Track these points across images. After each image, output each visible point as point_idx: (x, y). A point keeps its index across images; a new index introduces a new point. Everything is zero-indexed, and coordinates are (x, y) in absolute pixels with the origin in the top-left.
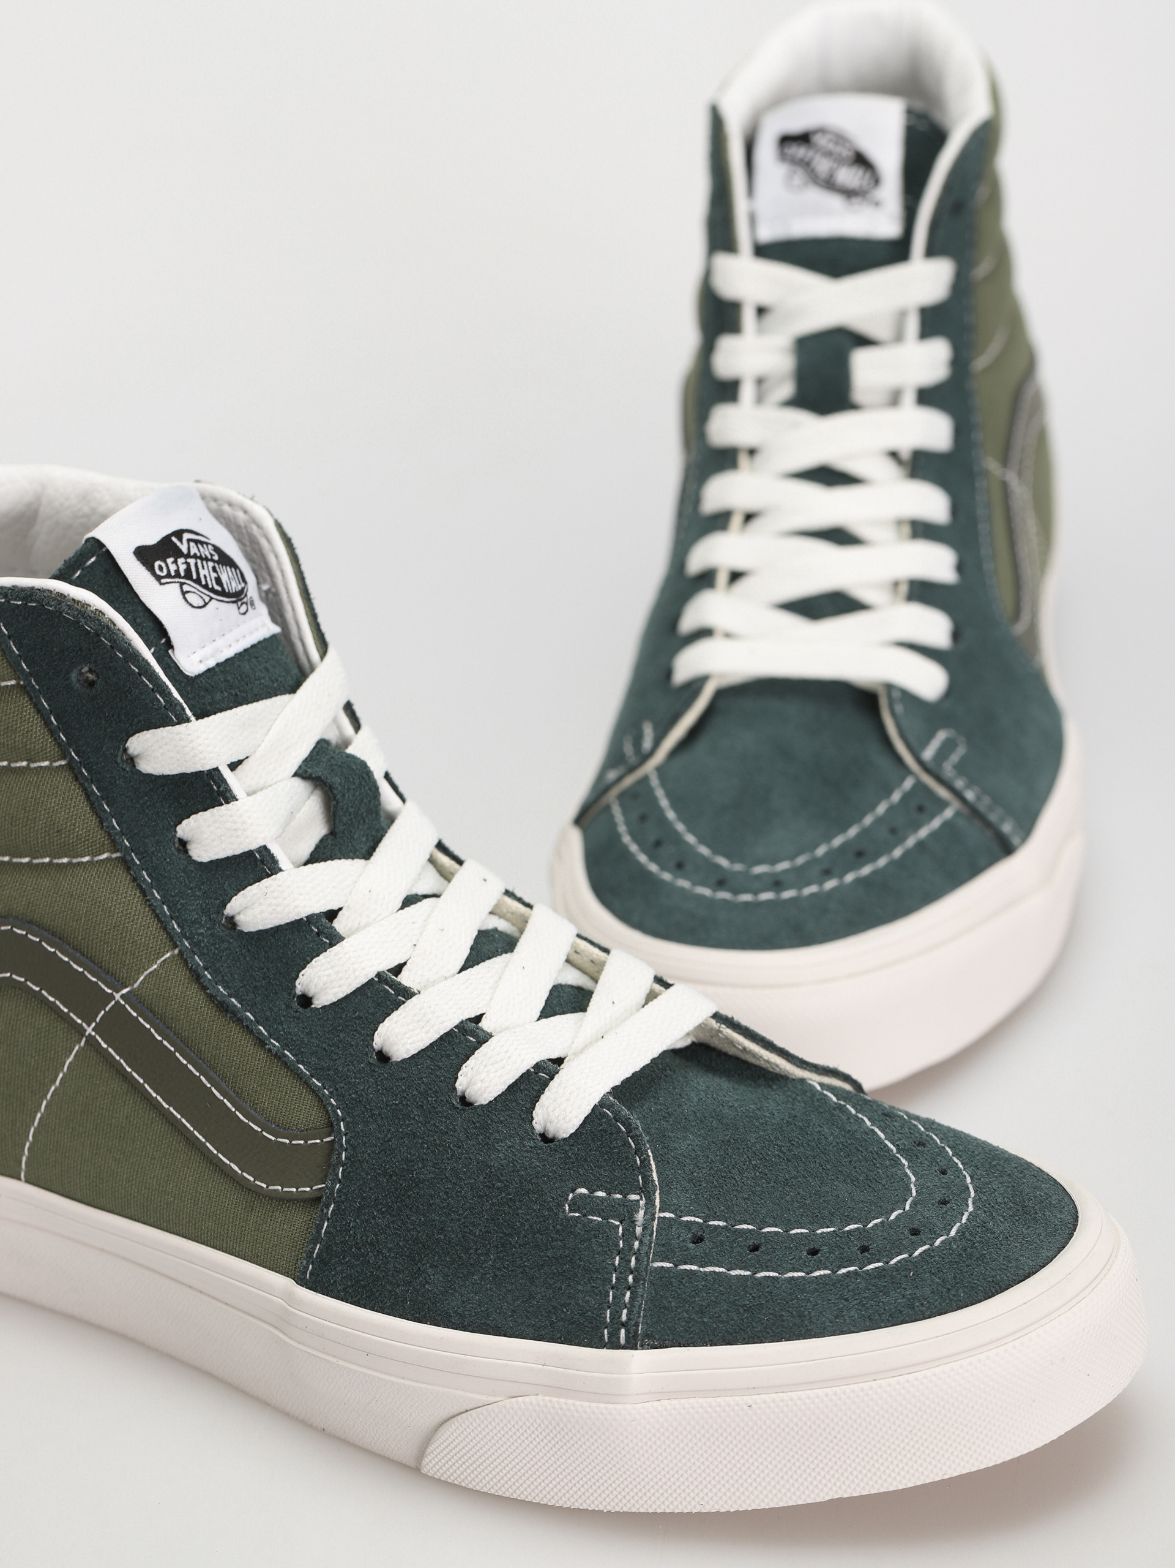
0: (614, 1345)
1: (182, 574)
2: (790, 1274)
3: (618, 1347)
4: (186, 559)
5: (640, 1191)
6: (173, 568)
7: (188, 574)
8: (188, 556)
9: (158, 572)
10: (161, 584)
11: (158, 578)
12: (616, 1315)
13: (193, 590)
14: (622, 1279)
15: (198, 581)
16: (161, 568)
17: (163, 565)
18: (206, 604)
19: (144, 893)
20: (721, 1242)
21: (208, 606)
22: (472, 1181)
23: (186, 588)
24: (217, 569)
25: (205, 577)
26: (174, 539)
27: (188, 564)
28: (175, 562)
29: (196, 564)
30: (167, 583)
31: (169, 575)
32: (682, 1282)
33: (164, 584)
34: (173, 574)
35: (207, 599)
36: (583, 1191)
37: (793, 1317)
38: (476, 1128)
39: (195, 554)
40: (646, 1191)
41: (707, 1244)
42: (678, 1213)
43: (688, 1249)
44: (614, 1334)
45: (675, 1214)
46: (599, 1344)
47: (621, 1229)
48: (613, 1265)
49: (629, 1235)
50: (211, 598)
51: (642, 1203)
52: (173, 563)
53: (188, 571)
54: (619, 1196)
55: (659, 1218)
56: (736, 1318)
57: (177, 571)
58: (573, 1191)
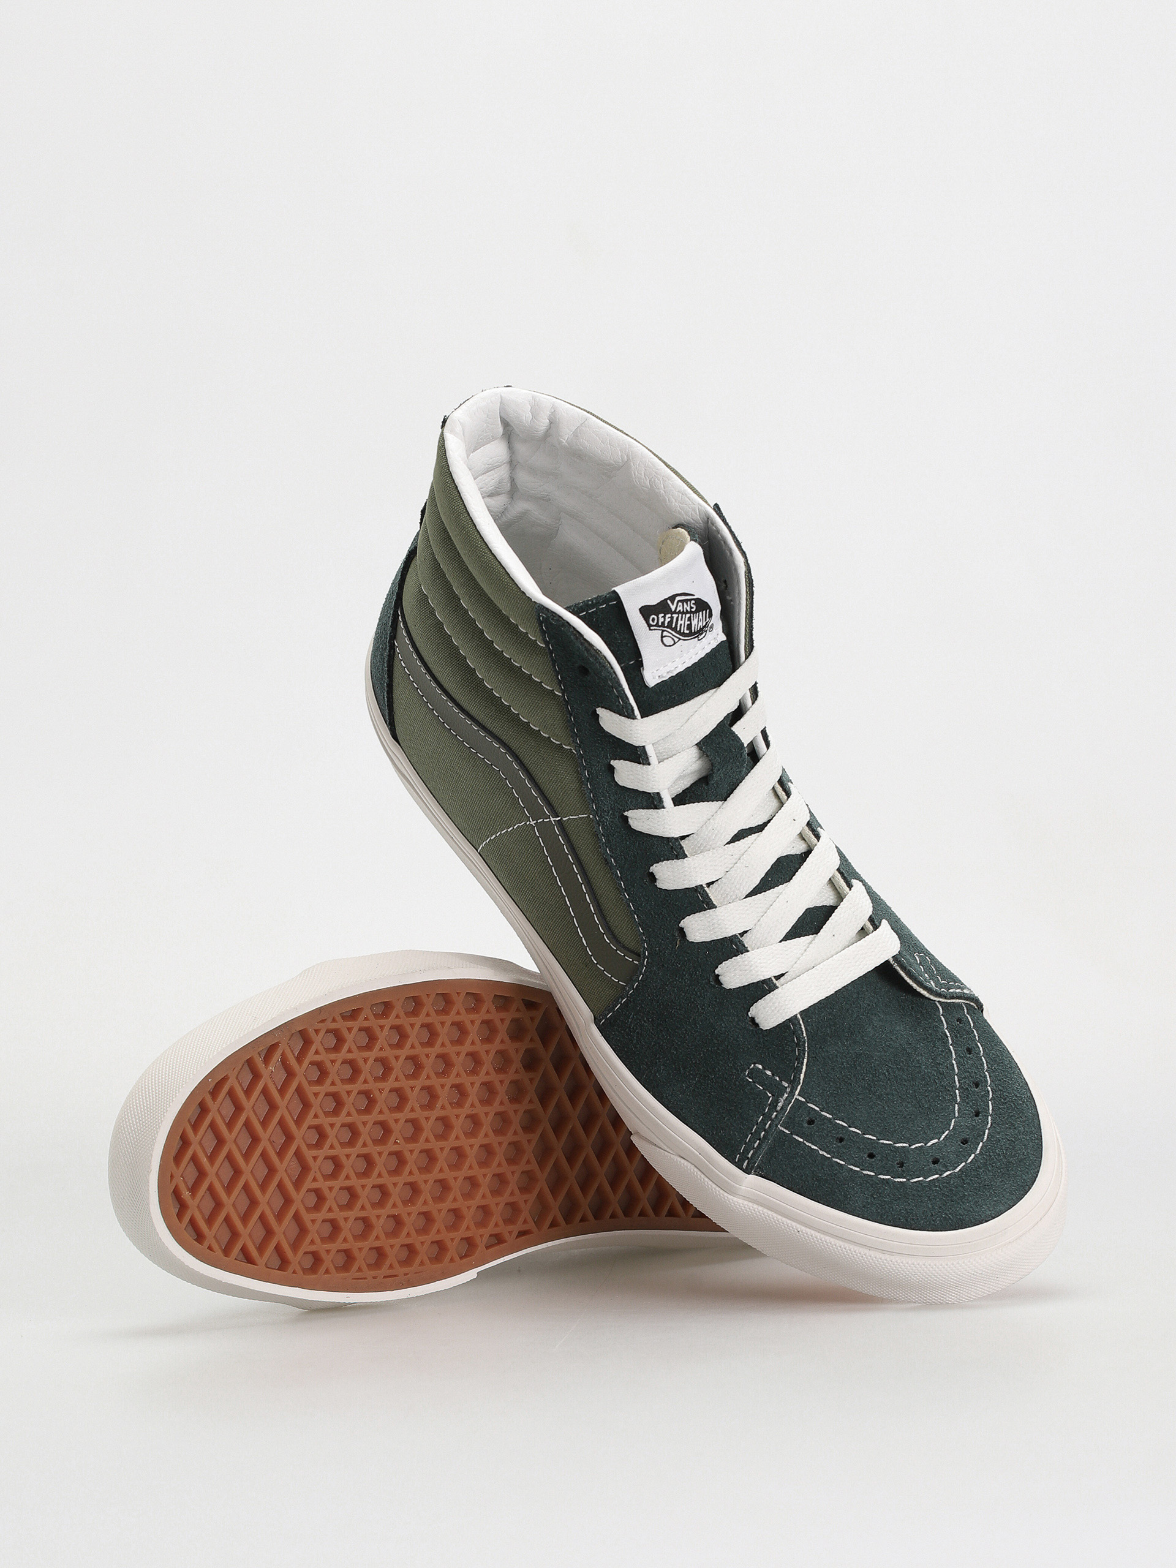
0: (739, 1166)
1: (666, 625)
2: (851, 1167)
3: (741, 1169)
4: (672, 614)
5: (790, 1082)
6: (661, 620)
7: (670, 626)
8: (675, 612)
9: (651, 622)
10: (650, 630)
11: (649, 626)
12: (747, 1151)
13: (671, 635)
14: (758, 1132)
15: (675, 629)
16: (653, 620)
17: (656, 617)
18: (675, 643)
19: (582, 783)
20: (823, 1129)
21: (676, 645)
22: (702, 1032)
23: (665, 634)
24: (692, 618)
25: (681, 625)
26: (669, 602)
27: (672, 618)
28: (664, 617)
29: (677, 618)
30: (655, 630)
31: (657, 625)
32: (790, 1146)
33: (652, 630)
34: (660, 624)
35: (676, 640)
36: (760, 1067)
37: (841, 1194)
38: (716, 1001)
39: (680, 611)
40: (794, 1083)
41: (814, 1127)
42: (808, 1100)
43: (803, 1127)
44: (741, 1161)
45: (806, 1100)
46: (732, 1161)
47: (771, 1098)
48: (757, 1121)
49: (774, 1106)
50: (680, 639)
51: (788, 1090)
52: (662, 617)
53: (671, 622)
54: (778, 1079)
55: (796, 1099)
56: (810, 1182)
57: (663, 623)
58: (754, 1064)
